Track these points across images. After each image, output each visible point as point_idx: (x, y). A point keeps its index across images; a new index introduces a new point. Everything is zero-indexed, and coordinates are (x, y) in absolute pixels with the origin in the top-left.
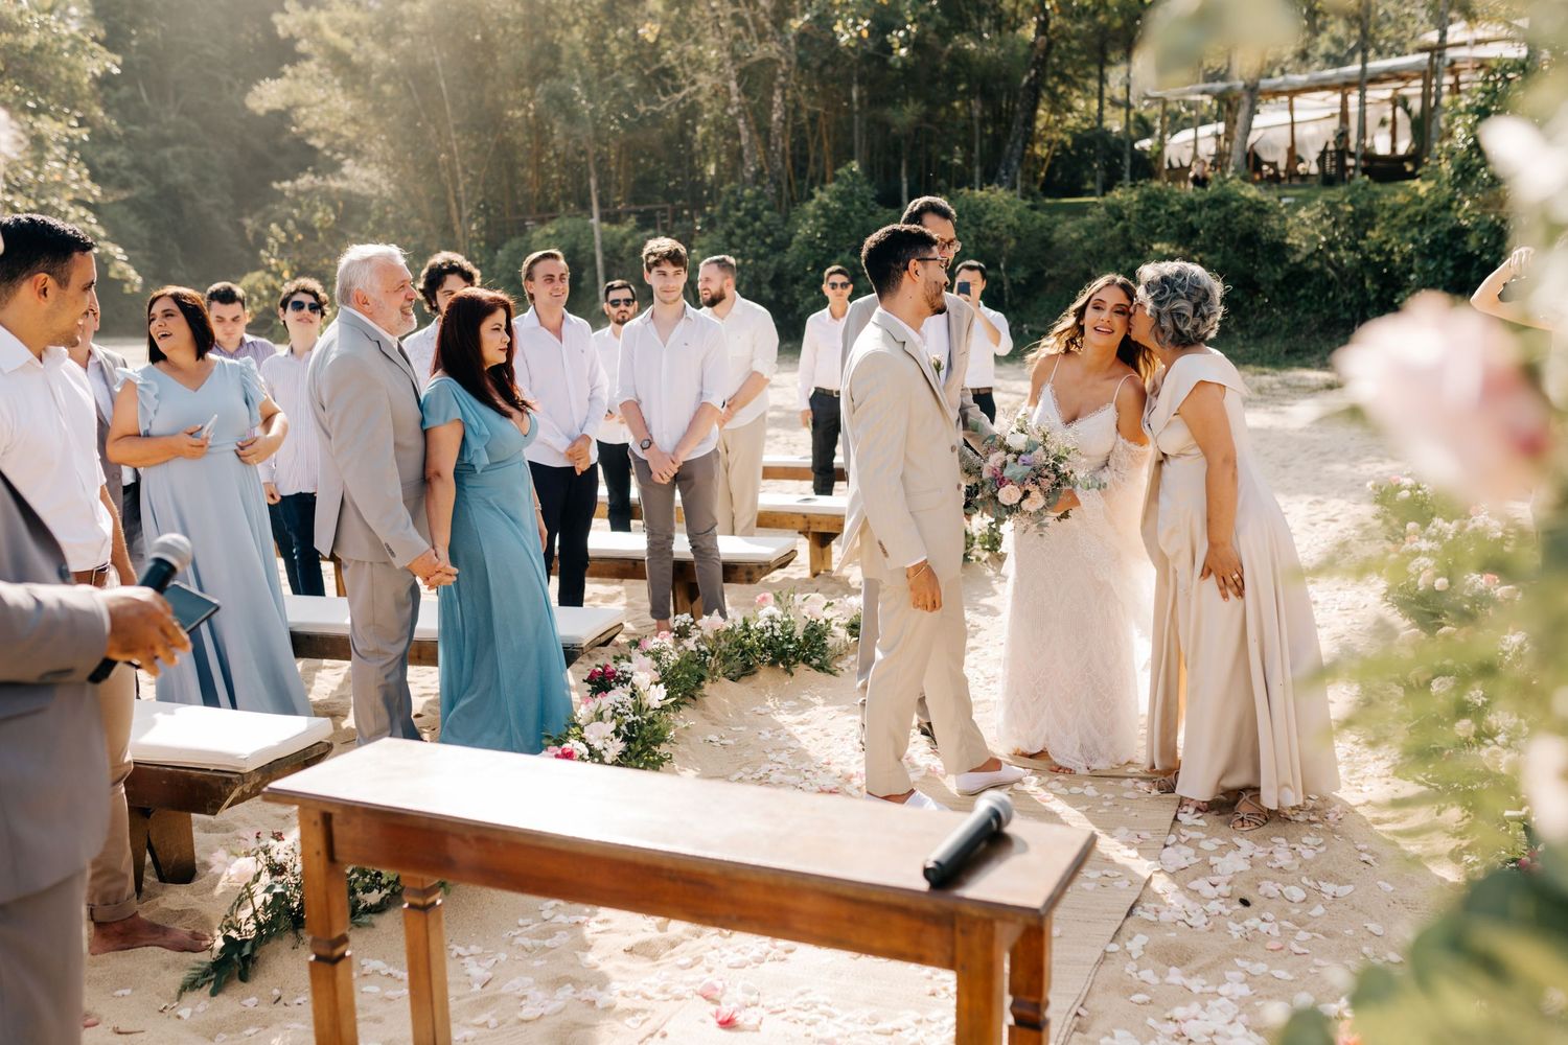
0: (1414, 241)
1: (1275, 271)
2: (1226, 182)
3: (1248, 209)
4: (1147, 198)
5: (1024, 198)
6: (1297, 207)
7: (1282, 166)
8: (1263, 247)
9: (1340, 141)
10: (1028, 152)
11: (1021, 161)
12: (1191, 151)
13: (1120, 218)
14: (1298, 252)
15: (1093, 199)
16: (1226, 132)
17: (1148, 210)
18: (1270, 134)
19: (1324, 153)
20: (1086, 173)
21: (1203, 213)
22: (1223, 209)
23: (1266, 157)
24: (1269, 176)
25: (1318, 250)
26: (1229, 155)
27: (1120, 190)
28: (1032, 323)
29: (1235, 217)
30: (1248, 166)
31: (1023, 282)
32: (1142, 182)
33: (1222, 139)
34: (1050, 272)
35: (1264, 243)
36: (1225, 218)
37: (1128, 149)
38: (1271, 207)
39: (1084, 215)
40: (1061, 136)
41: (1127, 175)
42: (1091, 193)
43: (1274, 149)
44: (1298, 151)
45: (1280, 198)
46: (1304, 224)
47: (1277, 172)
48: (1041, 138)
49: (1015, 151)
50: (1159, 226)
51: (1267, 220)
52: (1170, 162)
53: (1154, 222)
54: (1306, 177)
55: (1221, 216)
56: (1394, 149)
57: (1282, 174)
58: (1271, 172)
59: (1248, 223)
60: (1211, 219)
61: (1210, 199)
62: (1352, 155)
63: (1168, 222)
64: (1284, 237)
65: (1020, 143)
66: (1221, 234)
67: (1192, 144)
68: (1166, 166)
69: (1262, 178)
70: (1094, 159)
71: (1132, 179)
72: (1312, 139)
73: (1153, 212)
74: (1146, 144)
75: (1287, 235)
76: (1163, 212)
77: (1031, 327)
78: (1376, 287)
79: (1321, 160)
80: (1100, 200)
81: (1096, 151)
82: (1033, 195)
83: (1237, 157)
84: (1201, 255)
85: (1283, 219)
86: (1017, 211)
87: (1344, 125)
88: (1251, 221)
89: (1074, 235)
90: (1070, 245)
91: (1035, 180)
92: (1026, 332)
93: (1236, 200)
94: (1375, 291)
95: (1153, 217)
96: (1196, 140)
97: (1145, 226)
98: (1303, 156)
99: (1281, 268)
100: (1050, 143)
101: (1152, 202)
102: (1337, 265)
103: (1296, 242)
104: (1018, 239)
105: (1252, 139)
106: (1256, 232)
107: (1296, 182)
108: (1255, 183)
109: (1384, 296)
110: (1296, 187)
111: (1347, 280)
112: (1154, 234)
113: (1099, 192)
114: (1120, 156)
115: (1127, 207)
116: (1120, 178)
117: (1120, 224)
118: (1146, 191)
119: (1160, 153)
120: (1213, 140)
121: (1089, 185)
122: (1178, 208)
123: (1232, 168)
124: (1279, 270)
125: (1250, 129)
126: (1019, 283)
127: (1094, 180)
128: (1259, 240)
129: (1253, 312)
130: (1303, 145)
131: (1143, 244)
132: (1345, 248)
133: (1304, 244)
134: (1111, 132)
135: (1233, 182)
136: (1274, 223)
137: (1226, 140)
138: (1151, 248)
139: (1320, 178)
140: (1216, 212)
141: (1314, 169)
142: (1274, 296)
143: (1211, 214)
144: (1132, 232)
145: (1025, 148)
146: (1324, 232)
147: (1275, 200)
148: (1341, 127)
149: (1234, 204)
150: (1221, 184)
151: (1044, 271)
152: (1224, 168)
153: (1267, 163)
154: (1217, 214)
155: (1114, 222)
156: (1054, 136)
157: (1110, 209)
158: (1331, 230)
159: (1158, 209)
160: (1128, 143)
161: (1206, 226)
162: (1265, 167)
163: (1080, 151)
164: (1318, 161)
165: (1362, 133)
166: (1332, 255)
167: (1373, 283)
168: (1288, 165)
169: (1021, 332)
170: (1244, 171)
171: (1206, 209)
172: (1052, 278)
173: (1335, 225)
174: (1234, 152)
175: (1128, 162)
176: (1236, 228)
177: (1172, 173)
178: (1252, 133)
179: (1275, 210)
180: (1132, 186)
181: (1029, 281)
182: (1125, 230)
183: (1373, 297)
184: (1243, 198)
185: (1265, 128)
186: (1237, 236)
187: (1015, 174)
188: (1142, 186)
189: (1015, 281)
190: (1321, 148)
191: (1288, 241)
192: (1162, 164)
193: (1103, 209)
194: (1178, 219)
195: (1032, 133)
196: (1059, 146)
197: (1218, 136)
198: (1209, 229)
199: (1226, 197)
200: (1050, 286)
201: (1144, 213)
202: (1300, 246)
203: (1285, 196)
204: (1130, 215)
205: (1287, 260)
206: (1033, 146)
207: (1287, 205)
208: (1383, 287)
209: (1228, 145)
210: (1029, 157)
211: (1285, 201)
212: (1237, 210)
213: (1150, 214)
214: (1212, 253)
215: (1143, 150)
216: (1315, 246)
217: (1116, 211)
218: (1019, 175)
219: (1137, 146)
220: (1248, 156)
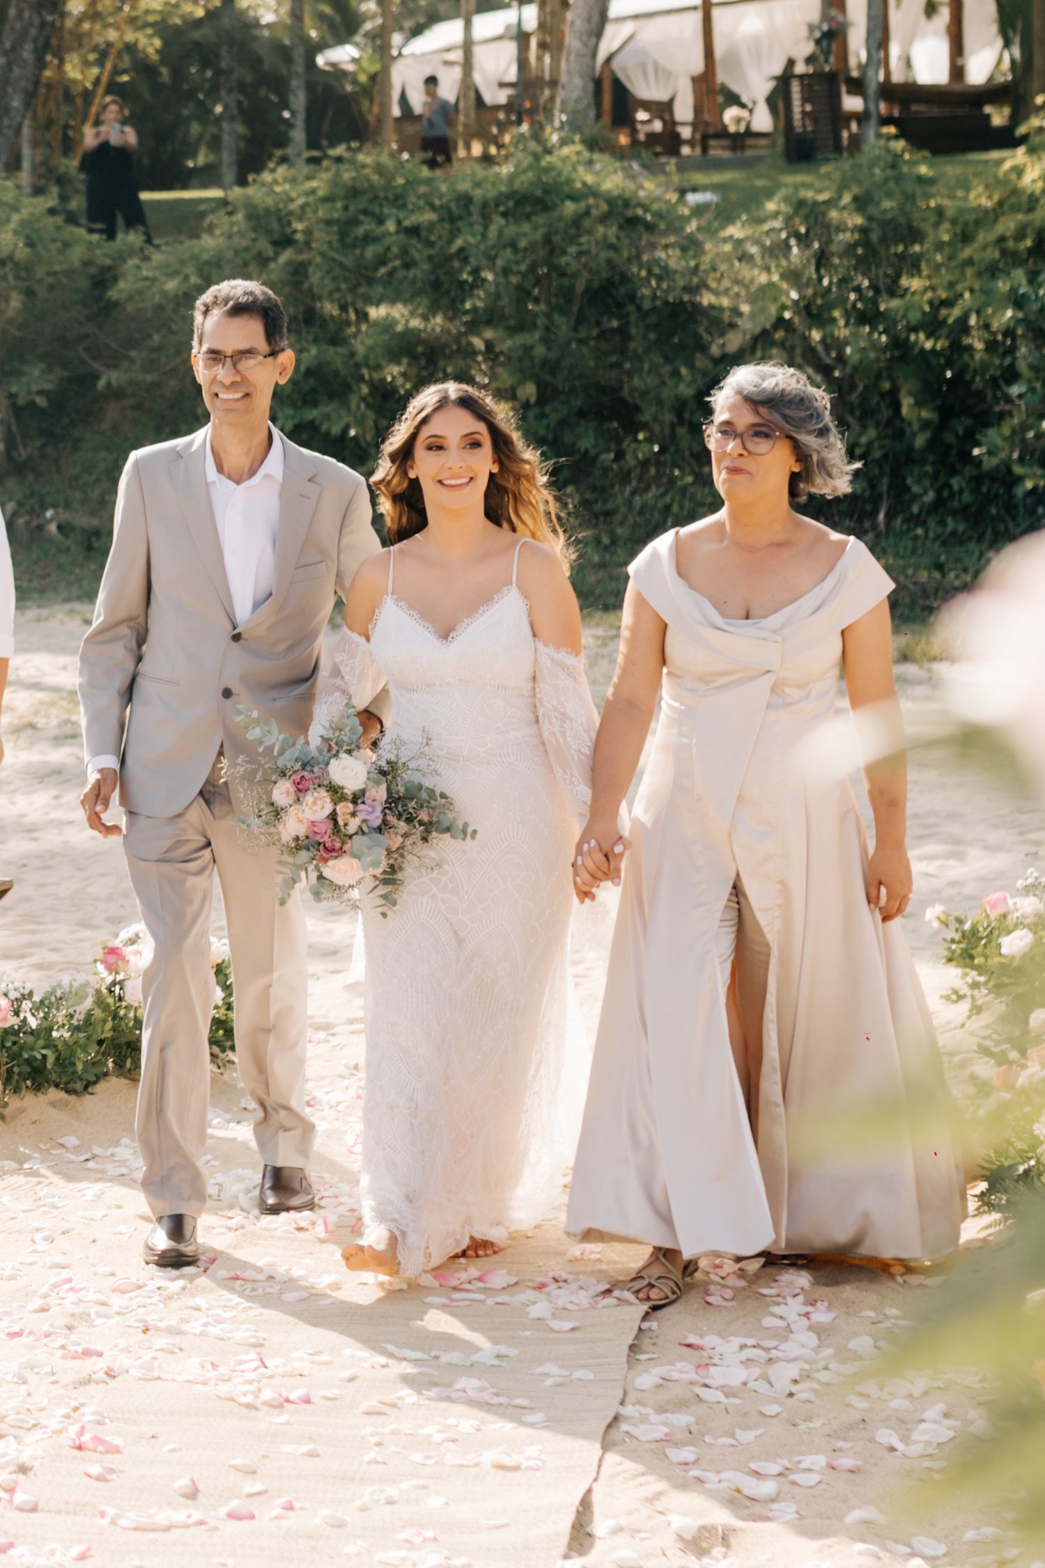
0: (1018, 302)
1: (676, 374)
2: (548, 151)
3: (604, 219)
4: (353, 192)
5: (38, 191)
6: (725, 214)
7: (684, 111)
8: (644, 314)
9: (827, 53)
10: (48, 73)
11: (30, 98)
12: (457, 72)
13: (284, 241)
14: (732, 326)
15: (215, 193)
16: (542, 25)
17: (355, 222)
18: (650, 33)
19: (784, 81)
20: (195, 128)
21: (493, 231)
22: (540, 219)
23: (645, 89)
24: (652, 138)
25: (780, 321)
26: (554, 83)
27: (282, 171)
28: (68, 505)
29: (573, 240)
30: (598, 116)
31: (41, 401)
32: (340, 150)
33: (533, 43)
34: (111, 377)
35: (647, 305)
36: (547, 240)
37: (299, 67)
38: (659, 215)
39: (195, 235)
40: (130, 36)
41: (298, 135)
42: (208, 176)
43: (662, 73)
44: (721, 77)
45: (682, 192)
46: (744, 257)
47: (671, 124)
48: (80, 38)
49: (17, 71)
50: (382, 261)
51: (653, 246)
52: (403, 99)
53: (370, 252)
54: (742, 139)
55: (538, 236)
56: (957, 72)
57: (686, 132)
58: (658, 126)
59: (604, 255)
60: (513, 245)
61: (511, 195)
62: (857, 86)
63: (404, 251)
64: (693, 290)
65: (27, 52)
66: (538, 281)
67: (457, 56)
68: (396, 111)
69: (635, 142)
70: (213, 92)
71: (312, 143)
72: (756, 46)
73: (366, 226)
74: (344, 55)
75: (703, 285)
76: (391, 226)
77: (65, 516)
78: (925, 414)
79: (779, 98)
80: (237, 192)
81: (218, 72)
82: (62, 181)
83: (573, 88)
84: (489, 334)
85: (691, 246)
86: (23, 223)
87: (834, 12)
88: (611, 247)
89: (171, 285)
90: (160, 307)
91: (68, 145)
92: (53, 528)
93: (573, 198)
94: (925, 425)
95: (368, 239)
96: (468, 46)
97: (348, 261)
98: (735, 88)
99: (691, 365)
100: (103, 54)
101: (362, 203)
102: (829, 358)
103: (725, 302)
104: (30, 293)
105: (611, 40)
106: (625, 278)
107: (718, 151)
108: (620, 154)
109: (949, 438)
110: (719, 165)
111: (854, 397)
112: (371, 281)
113: (229, 175)
114: (280, 85)
115: (301, 214)
116: (283, 141)
117: (287, 255)
118: (348, 175)
119: (379, 80)
120: (511, 48)
121: (202, 158)
122: (429, 216)
123: (560, 117)
124: (684, 371)
125: (603, 18)
126: (33, 404)
127: (215, 144)
128: (632, 298)
129: (625, 477)
130: (734, 59)
131: (343, 308)
132: (847, 315)
133: (745, 308)
134: (256, 24)
135: (566, 151)
136: (673, 258)
137: (543, 46)
138: (363, 316)
139: (780, 141)
140: (526, 227)
141: (762, 121)
142: (673, 436)
143: (511, 230)
144: (315, 278)
145: (41, 64)
146: (793, 276)
147: (673, 197)
148: (825, 17)
149: (570, 207)
150: (537, 157)
151: (95, 377)
152: (541, 117)
153: (647, 105)
154: (528, 232)
155: (269, 251)
156: (112, 35)
157: (257, 218)
158: (811, 272)
159: (381, 220)
160: (299, 54)
161: (500, 263)
162: (642, 116)
163: (178, 74)
164: (771, 101)
165: (880, 36)
166: (816, 335)
167: (919, 404)
168: (698, 110)
169: (40, 528)
170: (591, 129)
171: (499, 221)
172: (116, 393)
173: (822, 259)
174: (564, 78)
175: (299, 100)
176: (575, 266)
177: (410, 129)
178: (609, 29)
179: (676, 225)
180: (313, 161)
181: (58, 402)
182: (298, 271)
183: (920, 441)
184: (592, 192)
185: (636, 17)
186: (580, 286)
187: (18, 130)
188: (339, 160)
189: (21, 401)
190: (778, 69)
191: (707, 299)
192: (385, 106)
193: (240, 217)
194: (430, 244)
195: (57, 30)
196: (126, 62)
197: (522, 37)
198: (506, 272)
199: (547, 191)
200: (112, 412)
201: (344, 227)
202: (736, 312)
203: (695, 189)
204: (308, 232)
205: (703, 348)
206: (62, 61)
207: (699, 210)
208: (946, 414)
209: (547, 59)
210: (49, 87)
211: (692, 198)
212: (576, 222)
213: (360, 231)
214: (521, 326)
215: (337, 73)
216: (773, 310)
217: (275, 225)
218: (26, 131)
219: (320, 61)
220: (598, 83)
